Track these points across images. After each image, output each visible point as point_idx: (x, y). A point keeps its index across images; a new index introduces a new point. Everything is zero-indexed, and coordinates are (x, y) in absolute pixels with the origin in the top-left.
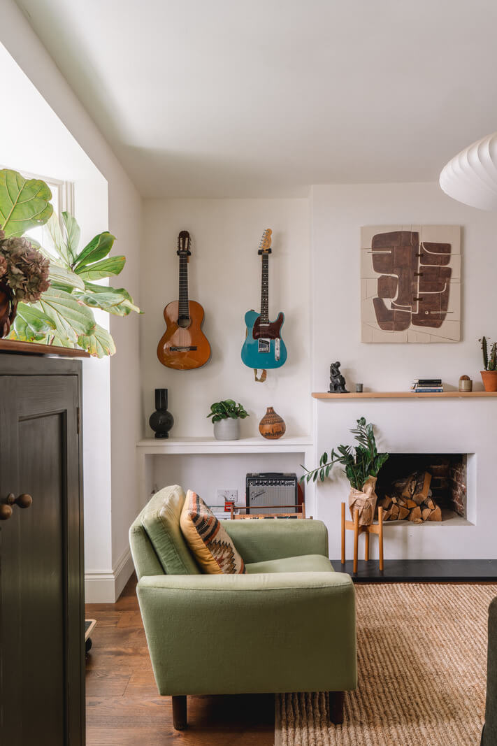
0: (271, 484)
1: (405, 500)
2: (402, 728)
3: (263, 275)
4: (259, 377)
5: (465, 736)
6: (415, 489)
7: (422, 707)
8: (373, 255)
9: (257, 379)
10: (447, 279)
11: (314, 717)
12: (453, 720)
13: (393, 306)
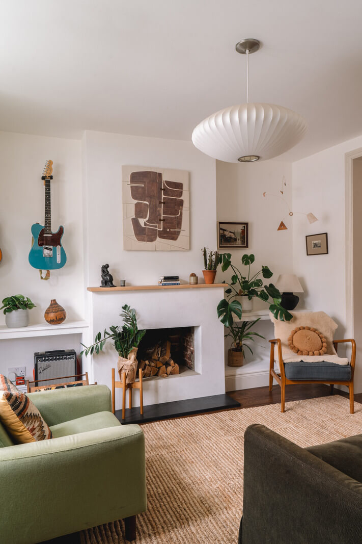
0: (55, 359)
1: (155, 361)
2: (178, 531)
3: (46, 196)
4: (44, 276)
5: (220, 525)
6: (161, 354)
7: (188, 511)
8: (132, 187)
9: (42, 278)
10: (181, 207)
11: (113, 540)
12: (210, 515)
13: (145, 224)
